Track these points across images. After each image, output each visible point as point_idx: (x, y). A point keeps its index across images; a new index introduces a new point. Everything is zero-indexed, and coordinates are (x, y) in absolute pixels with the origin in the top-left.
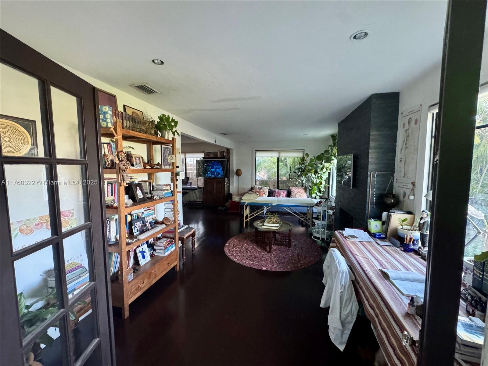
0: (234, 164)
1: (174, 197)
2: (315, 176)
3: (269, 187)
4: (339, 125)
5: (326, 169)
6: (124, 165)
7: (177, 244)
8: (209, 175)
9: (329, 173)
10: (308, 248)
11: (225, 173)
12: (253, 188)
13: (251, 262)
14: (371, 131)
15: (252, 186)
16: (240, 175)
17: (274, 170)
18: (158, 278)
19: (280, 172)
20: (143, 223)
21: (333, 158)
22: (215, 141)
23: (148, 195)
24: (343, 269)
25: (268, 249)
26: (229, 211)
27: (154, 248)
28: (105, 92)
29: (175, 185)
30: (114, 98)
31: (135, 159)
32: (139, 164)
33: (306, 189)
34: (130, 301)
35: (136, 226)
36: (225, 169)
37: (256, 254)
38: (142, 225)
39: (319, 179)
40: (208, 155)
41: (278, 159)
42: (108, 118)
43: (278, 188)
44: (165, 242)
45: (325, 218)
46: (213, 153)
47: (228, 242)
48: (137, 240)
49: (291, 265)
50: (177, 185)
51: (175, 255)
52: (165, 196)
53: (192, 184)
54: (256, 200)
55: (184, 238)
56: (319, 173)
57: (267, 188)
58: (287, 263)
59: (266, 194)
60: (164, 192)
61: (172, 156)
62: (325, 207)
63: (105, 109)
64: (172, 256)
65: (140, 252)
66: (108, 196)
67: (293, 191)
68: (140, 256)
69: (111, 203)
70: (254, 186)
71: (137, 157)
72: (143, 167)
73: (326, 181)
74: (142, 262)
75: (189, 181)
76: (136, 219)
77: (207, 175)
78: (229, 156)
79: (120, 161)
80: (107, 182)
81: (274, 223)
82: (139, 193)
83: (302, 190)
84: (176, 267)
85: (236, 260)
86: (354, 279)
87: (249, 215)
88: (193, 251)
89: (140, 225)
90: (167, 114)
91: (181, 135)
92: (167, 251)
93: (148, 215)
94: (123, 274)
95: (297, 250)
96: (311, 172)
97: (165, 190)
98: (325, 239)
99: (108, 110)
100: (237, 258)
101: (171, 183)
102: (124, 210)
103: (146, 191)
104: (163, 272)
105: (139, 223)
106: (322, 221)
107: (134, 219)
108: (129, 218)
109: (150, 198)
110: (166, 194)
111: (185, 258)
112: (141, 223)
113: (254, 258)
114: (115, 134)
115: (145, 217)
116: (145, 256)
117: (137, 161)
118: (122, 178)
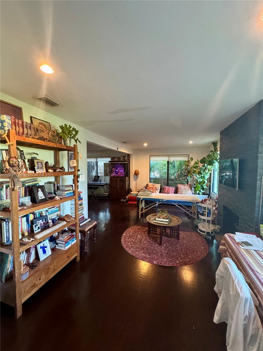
0: (134, 166)
1: (75, 196)
2: (199, 176)
3: (161, 184)
4: (222, 133)
5: (208, 170)
6: (15, 171)
7: (77, 238)
9: (210, 173)
10: (195, 241)
11: (126, 173)
13: (143, 255)
14: (260, 135)
15: (147, 184)
17: (165, 170)
18: (56, 272)
19: (169, 172)
20: (45, 221)
21: (215, 161)
22: (118, 148)
23: (53, 195)
24: (246, 296)
25: (159, 241)
26: (128, 203)
27: (57, 242)
28: (9, 104)
29: (77, 186)
30: (19, 109)
31: (37, 164)
32: (42, 168)
33: (191, 187)
34: (24, 300)
35: (37, 225)
36: (126, 170)
37: (148, 246)
38: (44, 223)
39: (202, 178)
40: (113, 159)
41: (168, 162)
42: (5, 127)
43: (168, 185)
44: (66, 237)
45: (210, 215)
46: (117, 157)
47: (125, 232)
48: (34, 240)
49: (179, 260)
50: (78, 186)
51: (76, 247)
52: (67, 196)
53: (102, 181)
55: (85, 231)
56: (202, 174)
57: (159, 185)
58: (176, 257)
60: (65, 193)
62: (210, 204)
63: (3, 117)
64: (73, 249)
65: (41, 248)
66: (6, 199)
67: (180, 188)
68: (40, 251)
69: (9, 205)
70: (149, 184)
71: (40, 162)
72: (45, 171)
73: (207, 180)
74: (42, 257)
75: (99, 179)
76: (39, 217)
77: (113, 175)
78: (129, 160)
79: (11, 166)
80: (6, 186)
81: (164, 218)
82: (40, 195)
83: (187, 187)
84: (77, 258)
85: (130, 251)
86: (258, 305)
87: (144, 207)
88: (94, 240)
89: (42, 223)
90: (68, 124)
91: (87, 143)
92: (68, 245)
93: (53, 212)
94: (15, 276)
95: (185, 243)
96: (195, 173)
97: (67, 190)
98: (210, 232)
99: (6, 119)
100: (131, 249)
101: (73, 184)
102: (18, 213)
103: (51, 192)
104: (62, 265)
105: (41, 221)
106: (207, 217)
107: (37, 218)
108: (31, 217)
109: (52, 198)
110: (67, 194)
111: (86, 248)
112: (43, 221)
113: (146, 250)
114: (8, 141)
115: (49, 214)
116: (46, 251)
117: (39, 166)
118: (13, 183)
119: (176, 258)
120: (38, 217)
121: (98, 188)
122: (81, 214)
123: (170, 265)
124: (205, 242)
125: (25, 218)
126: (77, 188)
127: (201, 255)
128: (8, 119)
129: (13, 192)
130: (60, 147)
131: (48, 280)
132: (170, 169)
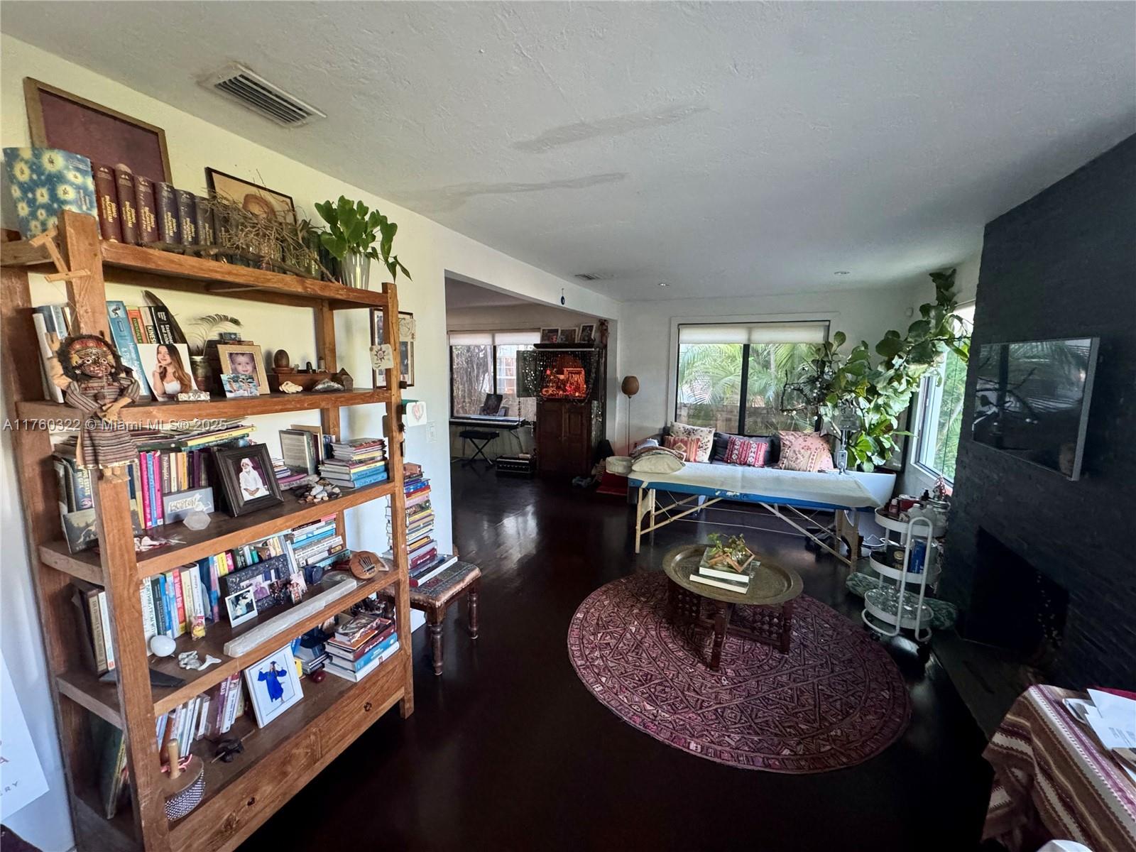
0: (620, 363)
1: (392, 484)
2: (867, 404)
3: (716, 427)
5: (908, 382)
7: (403, 634)
8: (550, 390)
9: (914, 396)
10: (849, 662)
11: (591, 385)
12: (669, 428)
13: (649, 707)
15: (666, 424)
16: (635, 393)
18: (319, 767)
20: (278, 577)
21: (942, 346)
22: (563, 298)
23: (310, 478)
25: (708, 651)
26: (598, 491)
27: (326, 650)
29: (397, 446)
30: (153, 137)
31: (233, 361)
32: (251, 378)
33: (829, 439)
36: (593, 375)
37: (668, 669)
38: (271, 586)
39: (880, 412)
40: (549, 338)
41: (746, 349)
42: (65, 202)
43: (741, 432)
44: (359, 634)
45: (923, 563)
46: (562, 331)
47: (583, 607)
48: (218, 661)
49: (793, 744)
50: (401, 444)
51: (398, 669)
52: (357, 485)
53: (510, 412)
54: (677, 473)
55: (435, 605)
56: (880, 395)
57: (710, 432)
58: (777, 731)
59: (705, 447)
60: (353, 471)
61: (384, 347)
62: (924, 524)
63: (52, 162)
64: (386, 674)
65: (262, 677)
67: (787, 443)
70: (673, 426)
71: (243, 354)
72: (265, 389)
73: (899, 418)
74: (267, 711)
75: (502, 405)
76: (254, 564)
77: (547, 391)
78: (604, 342)
81: (731, 569)
82: (247, 482)
83: (816, 443)
84: (404, 707)
85: (597, 688)
87: (653, 512)
88: (472, 634)
89: (266, 584)
90: (355, 195)
91: (446, 278)
92: (366, 664)
93: (312, 542)
94: (139, 809)
95: (814, 668)
96: (854, 392)
97: (361, 462)
98: (913, 631)
99: (67, 168)
100: (604, 680)
101: (385, 437)
102: (133, 568)
103: (302, 466)
104: (343, 737)
105: (260, 578)
106: (909, 570)
107: (245, 567)
108: (221, 565)
109: (301, 493)
110: (362, 476)
111: (440, 664)
112: (267, 578)
113: (659, 688)
114: (60, 264)
115: (294, 550)
116: (282, 686)
117: (240, 368)
118: (89, 450)
119: (776, 735)
120: (249, 561)
121: (497, 435)
122: (426, 540)
123: (754, 765)
124: (895, 669)
125: (195, 571)
126: (398, 452)
127: (882, 729)
128: (78, 169)
129: (102, 485)
130: (319, 292)
131: (287, 801)
132: (750, 371)
